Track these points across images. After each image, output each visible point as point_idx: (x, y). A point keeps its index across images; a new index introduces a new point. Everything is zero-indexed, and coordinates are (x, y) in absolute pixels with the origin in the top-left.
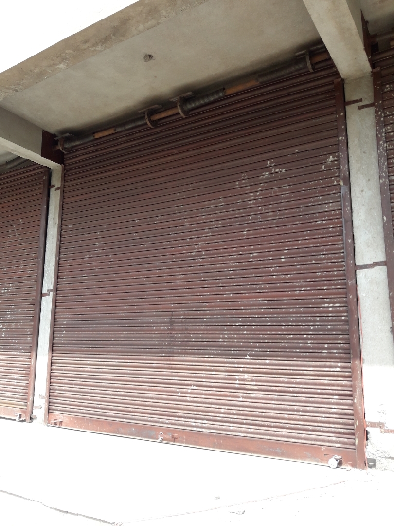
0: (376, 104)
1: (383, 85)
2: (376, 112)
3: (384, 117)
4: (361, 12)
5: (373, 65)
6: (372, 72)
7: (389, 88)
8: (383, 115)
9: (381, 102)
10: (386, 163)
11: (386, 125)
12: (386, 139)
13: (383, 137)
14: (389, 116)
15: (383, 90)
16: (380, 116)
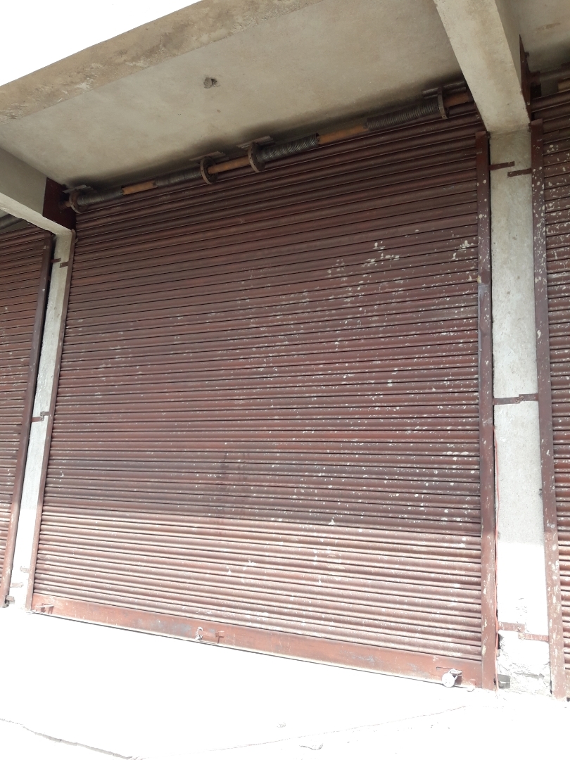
0: (534, 170)
1: (545, 145)
2: (534, 182)
3: (545, 189)
4: (520, 38)
5: (532, 116)
6: (530, 125)
7: (553, 150)
8: (543, 186)
9: (541, 168)
10: (544, 255)
11: (547, 201)
12: (546, 220)
13: (542, 217)
14: (551, 188)
15: (544, 152)
16: (539, 188)
